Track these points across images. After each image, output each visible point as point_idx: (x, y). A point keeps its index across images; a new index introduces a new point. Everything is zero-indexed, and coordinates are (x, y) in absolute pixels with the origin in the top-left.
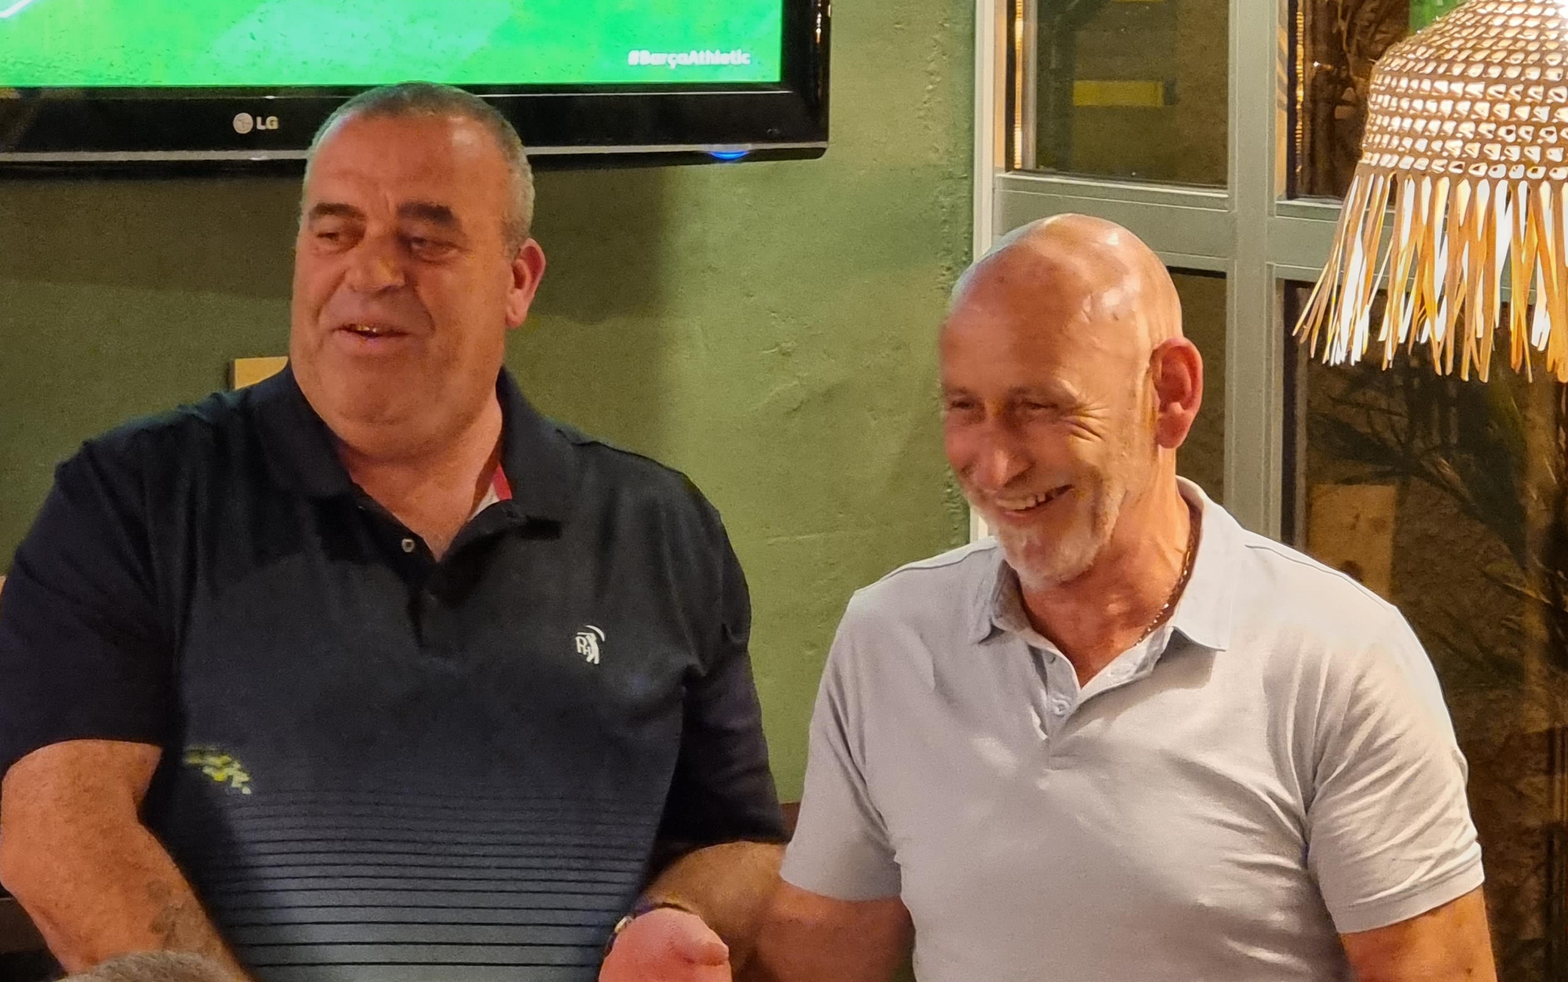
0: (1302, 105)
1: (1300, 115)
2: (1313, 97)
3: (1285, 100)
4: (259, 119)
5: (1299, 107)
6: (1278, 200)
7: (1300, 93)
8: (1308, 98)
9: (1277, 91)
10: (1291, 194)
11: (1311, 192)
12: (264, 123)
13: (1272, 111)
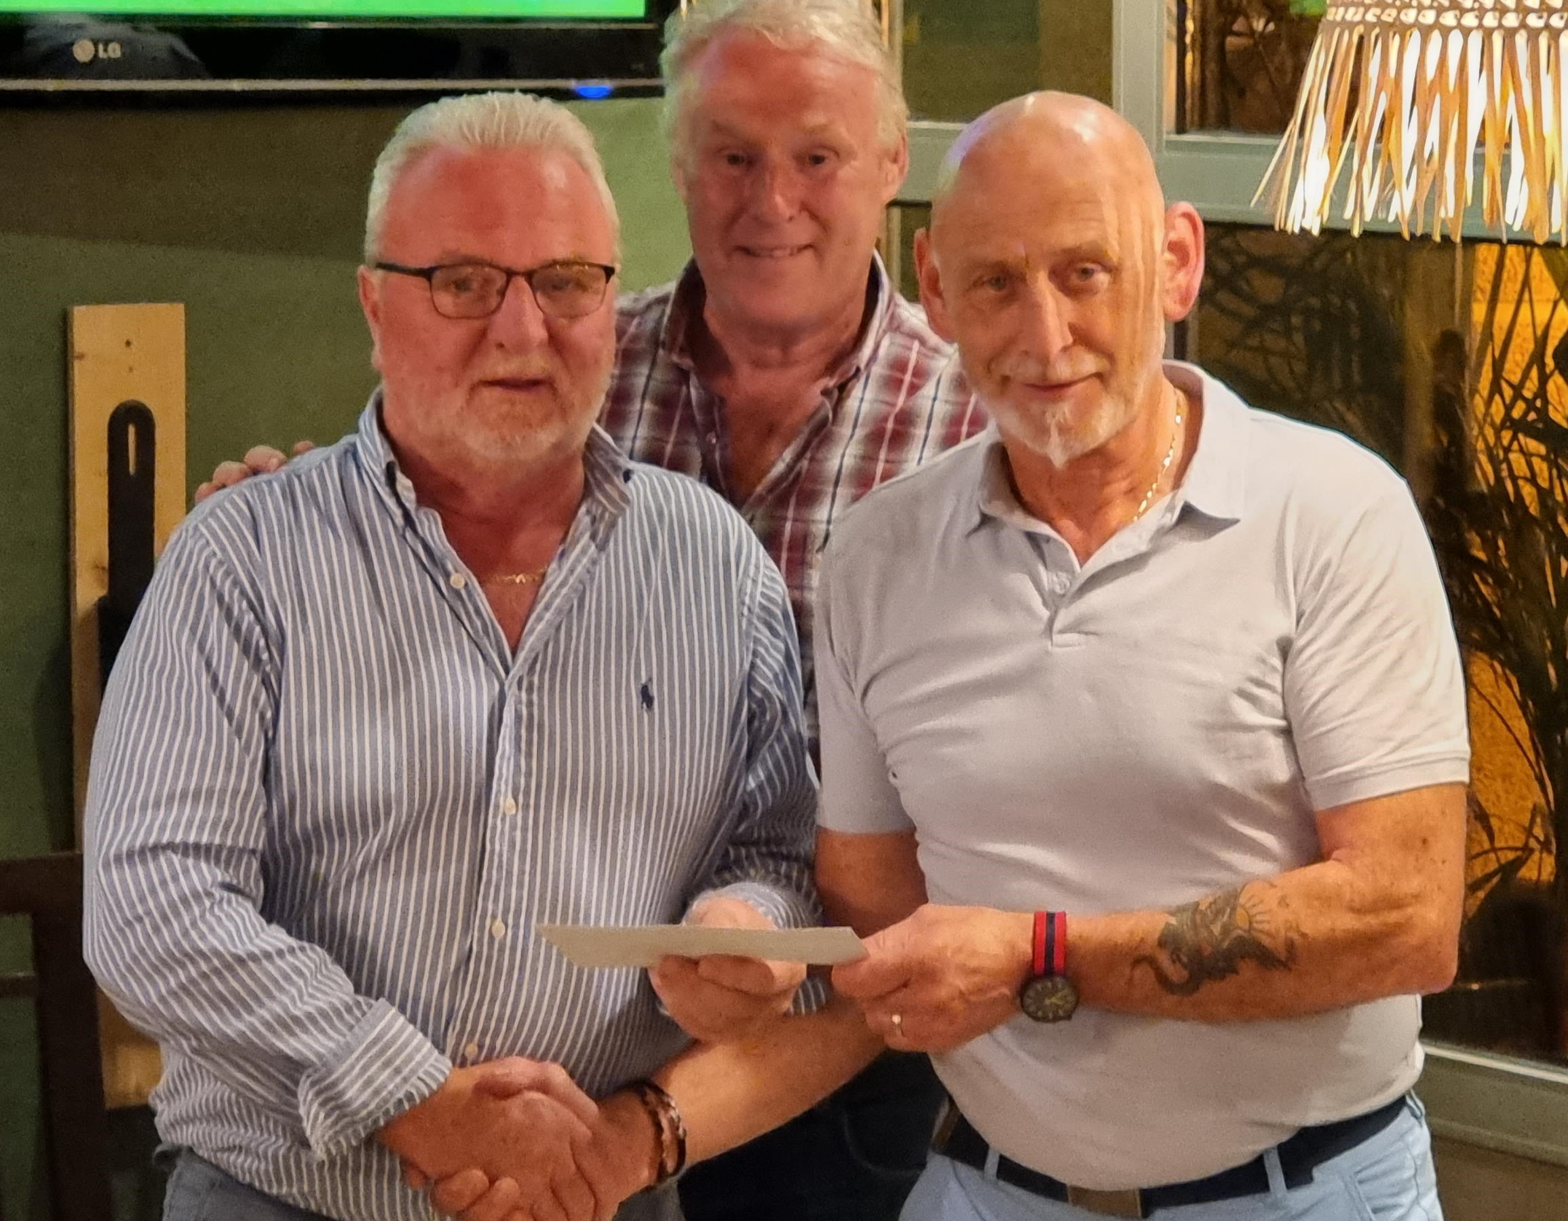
0: (1193, 36)
1: (1189, 48)
2: (1202, 30)
3: (1174, 31)
4: (101, 47)
5: (1188, 39)
6: (1168, 133)
7: (1190, 26)
8: (1198, 29)
9: (1166, 22)
10: (1181, 129)
11: (1202, 126)
12: (105, 50)
13: (1160, 41)
